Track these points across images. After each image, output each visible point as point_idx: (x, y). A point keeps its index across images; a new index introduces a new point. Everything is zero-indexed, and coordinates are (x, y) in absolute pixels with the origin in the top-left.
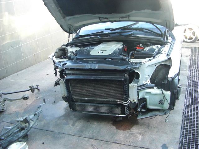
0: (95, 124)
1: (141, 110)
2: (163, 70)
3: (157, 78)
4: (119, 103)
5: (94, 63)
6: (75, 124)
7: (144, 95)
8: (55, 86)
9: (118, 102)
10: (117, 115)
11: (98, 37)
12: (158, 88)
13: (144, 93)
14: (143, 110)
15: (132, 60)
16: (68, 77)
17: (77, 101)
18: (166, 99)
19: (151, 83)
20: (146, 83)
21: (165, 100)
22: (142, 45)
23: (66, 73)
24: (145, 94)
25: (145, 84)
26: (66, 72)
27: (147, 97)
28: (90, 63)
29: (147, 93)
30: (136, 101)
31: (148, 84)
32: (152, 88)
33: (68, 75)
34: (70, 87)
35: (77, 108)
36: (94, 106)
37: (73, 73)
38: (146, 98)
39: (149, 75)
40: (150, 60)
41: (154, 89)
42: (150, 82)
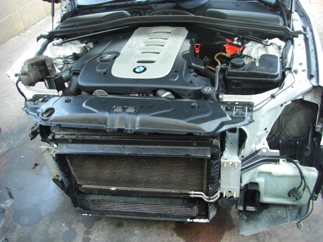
0: (136, 232)
1: (245, 208)
2: (299, 113)
3: (285, 134)
4: (193, 196)
5: (128, 111)
6: (89, 236)
7: (252, 178)
8: (32, 139)
9: (191, 194)
10: (188, 220)
11: (124, 15)
12: (289, 161)
13: (255, 173)
14: (250, 209)
15: (227, 98)
16: (61, 148)
17: (90, 192)
18: (306, 188)
19: (271, 148)
20: (258, 149)
21: (304, 189)
22: (238, 41)
23: (57, 137)
24: (256, 175)
25: (257, 152)
26: (54, 134)
27: (261, 180)
28: (117, 113)
29: (261, 173)
30: (236, 194)
31: (265, 151)
32: (274, 160)
33: (61, 142)
34: (70, 165)
35: (91, 207)
36: (134, 202)
37: (74, 137)
38: (257, 184)
39: (266, 129)
40: (273, 96)
41: (279, 164)
42: (267, 146)
